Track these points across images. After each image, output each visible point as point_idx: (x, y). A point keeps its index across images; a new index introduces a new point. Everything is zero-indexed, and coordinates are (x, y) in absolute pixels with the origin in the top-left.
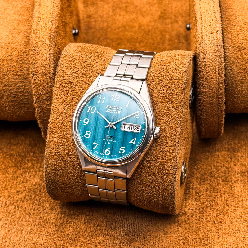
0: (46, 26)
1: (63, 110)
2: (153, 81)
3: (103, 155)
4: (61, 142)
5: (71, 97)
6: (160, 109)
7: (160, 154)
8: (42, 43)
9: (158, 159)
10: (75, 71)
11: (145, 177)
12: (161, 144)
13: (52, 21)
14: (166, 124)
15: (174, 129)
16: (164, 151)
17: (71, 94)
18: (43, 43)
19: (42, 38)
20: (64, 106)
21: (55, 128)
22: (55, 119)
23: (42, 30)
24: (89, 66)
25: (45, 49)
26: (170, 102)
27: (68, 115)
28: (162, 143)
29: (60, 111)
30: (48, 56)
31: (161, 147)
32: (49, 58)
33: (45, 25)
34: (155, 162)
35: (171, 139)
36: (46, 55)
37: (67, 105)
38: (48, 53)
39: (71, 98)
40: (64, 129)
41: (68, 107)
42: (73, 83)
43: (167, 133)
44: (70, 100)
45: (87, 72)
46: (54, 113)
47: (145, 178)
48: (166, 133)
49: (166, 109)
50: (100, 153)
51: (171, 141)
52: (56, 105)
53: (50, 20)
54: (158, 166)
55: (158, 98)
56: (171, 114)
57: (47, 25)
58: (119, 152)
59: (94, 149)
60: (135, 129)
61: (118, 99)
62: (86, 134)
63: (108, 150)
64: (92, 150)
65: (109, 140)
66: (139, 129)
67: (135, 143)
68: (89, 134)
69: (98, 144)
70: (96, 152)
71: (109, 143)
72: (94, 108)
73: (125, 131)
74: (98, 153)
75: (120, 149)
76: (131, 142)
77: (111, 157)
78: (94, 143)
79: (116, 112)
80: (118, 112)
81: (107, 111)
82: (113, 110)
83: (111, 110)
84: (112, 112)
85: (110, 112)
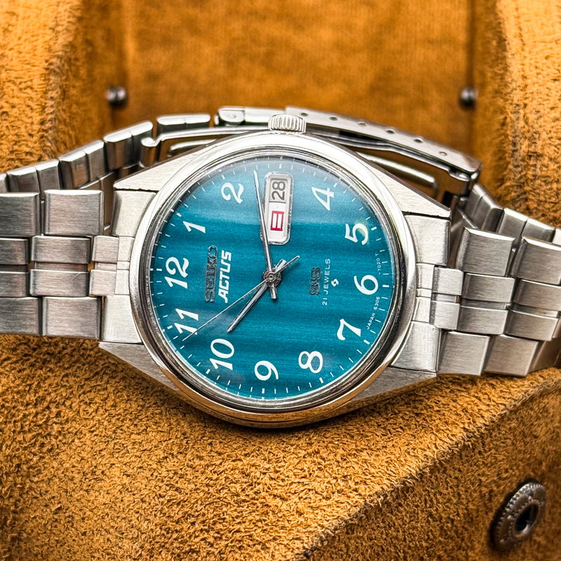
0: (35, 38)
3: (378, 298)
8: (20, 86)
13: (57, 25)
18: (23, 85)
19: (21, 72)
23: (21, 50)
25: (30, 103)
30: (36, 127)
32: (41, 133)
33: (33, 36)
36: (32, 123)
38: (37, 118)
50: (374, 311)
53: (52, 24)
57: (38, 35)
58: (364, 243)
59: (359, 335)
60: (282, 196)
61: (182, 264)
62: (309, 368)
63: (360, 285)
64: (365, 341)
65: (326, 284)
66: (280, 183)
67: (328, 189)
68: (311, 356)
69: (343, 322)
70: (369, 324)
71: (335, 283)
72: (218, 346)
73: (288, 228)
74: (372, 318)
75: (355, 239)
76: (327, 206)
77: (382, 272)
78: (340, 336)
79: (226, 267)
80: (226, 258)
81: (224, 297)
82: (221, 278)
83: (221, 286)
84: (226, 282)
85: (227, 288)
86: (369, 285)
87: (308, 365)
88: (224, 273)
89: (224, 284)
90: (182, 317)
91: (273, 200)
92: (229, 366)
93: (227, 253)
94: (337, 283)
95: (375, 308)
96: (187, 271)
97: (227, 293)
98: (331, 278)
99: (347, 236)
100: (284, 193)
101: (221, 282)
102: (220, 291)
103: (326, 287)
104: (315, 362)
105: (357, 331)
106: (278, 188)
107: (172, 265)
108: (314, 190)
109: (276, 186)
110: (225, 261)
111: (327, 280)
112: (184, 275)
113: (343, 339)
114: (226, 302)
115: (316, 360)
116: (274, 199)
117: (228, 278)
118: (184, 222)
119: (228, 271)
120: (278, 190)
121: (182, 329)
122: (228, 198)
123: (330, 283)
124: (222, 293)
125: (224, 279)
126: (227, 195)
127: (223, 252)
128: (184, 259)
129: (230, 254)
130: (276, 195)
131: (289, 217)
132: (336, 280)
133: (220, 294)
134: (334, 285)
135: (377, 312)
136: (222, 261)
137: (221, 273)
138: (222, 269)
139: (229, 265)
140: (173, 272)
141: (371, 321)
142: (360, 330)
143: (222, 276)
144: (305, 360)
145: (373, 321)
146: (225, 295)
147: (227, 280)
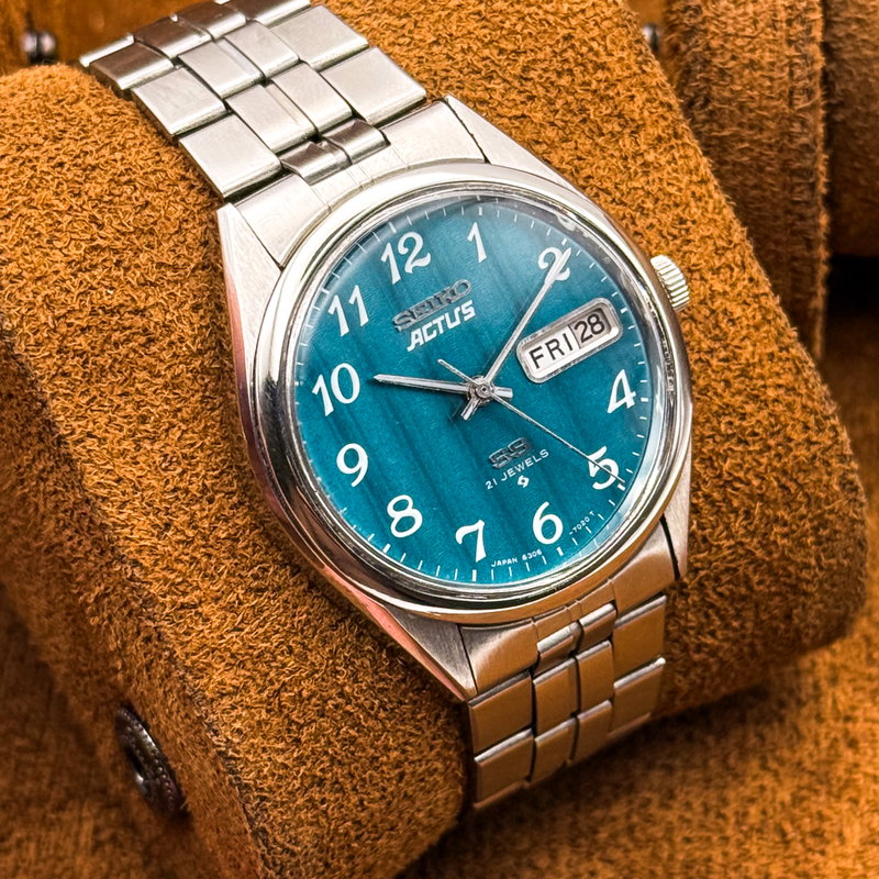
1: (166, 469)
2: (490, 78)
3: (539, 552)
4: (261, 630)
5: (160, 381)
6: (608, 185)
7: (739, 392)
9: (743, 417)
10: (84, 245)
11: (727, 538)
12: (717, 346)
14: (675, 237)
15: (721, 243)
16: (748, 365)
17: (149, 369)
20: (156, 446)
21: (182, 588)
22: (155, 540)
24: (129, 182)
26: (628, 130)
27: (204, 477)
28: (716, 339)
29: (154, 483)
31: (723, 354)
34: (740, 441)
35: (739, 294)
37: (167, 430)
39: (165, 386)
40: (234, 556)
41: (180, 438)
42: (121, 305)
43: (708, 276)
44: (167, 401)
45: (147, 212)
46: (127, 511)
47: (732, 542)
48: (702, 278)
49: (636, 173)
50: (520, 559)
51: (745, 303)
52: (109, 467)
54: (760, 452)
55: (566, 141)
56: (669, 184)
58: (597, 486)
59: (477, 559)
60: (585, 336)
61: (421, 255)
62: (393, 519)
63: (542, 516)
64: (475, 572)
65: (515, 470)
66: (601, 323)
67: (634, 394)
68: (410, 511)
69: (480, 525)
70: (499, 563)
71: (523, 481)
72: (344, 375)
73: (555, 372)
74: (509, 561)
75: (593, 471)
76: (613, 406)
77: (575, 535)
78: (460, 534)
79: (453, 320)
80: (465, 312)
81: (414, 342)
82: (434, 322)
83: (425, 328)
84: (435, 332)
85: (428, 339)
86: (548, 529)
87: (397, 516)
88: (444, 322)
89: (430, 332)
90: (352, 301)
91: (573, 328)
92: (329, 409)
93: (471, 309)
94: (525, 484)
95: (524, 557)
96: (415, 269)
98: (526, 472)
100: (591, 336)
101: (430, 325)
102: (418, 331)
103: (510, 472)
104: (406, 523)
106: (593, 325)
107: (410, 244)
108: (622, 375)
109: (593, 320)
110: (461, 313)
111: (520, 467)
112: (409, 269)
113: (460, 541)
114: (410, 349)
115: (409, 522)
116: (576, 328)
118: (475, 224)
120: (589, 327)
121: (336, 311)
122: (542, 265)
123: (518, 475)
124: (417, 337)
125: (435, 327)
126: (545, 260)
127: (470, 302)
128: (429, 255)
129: (473, 314)
130: (581, 327)
131: (569, 364)
132: (527, 480)
133: (413, 334)
134: (520, 483)
135: (521, 563)
137: (442, 318)
138: (447, 315)
139: (458, 322)
140: (403, 250)
141: (504, 562)
143: (438, 321)
144: (401, 506)
145: (507, 566)
146: (417, 341)
147: (438, 332)
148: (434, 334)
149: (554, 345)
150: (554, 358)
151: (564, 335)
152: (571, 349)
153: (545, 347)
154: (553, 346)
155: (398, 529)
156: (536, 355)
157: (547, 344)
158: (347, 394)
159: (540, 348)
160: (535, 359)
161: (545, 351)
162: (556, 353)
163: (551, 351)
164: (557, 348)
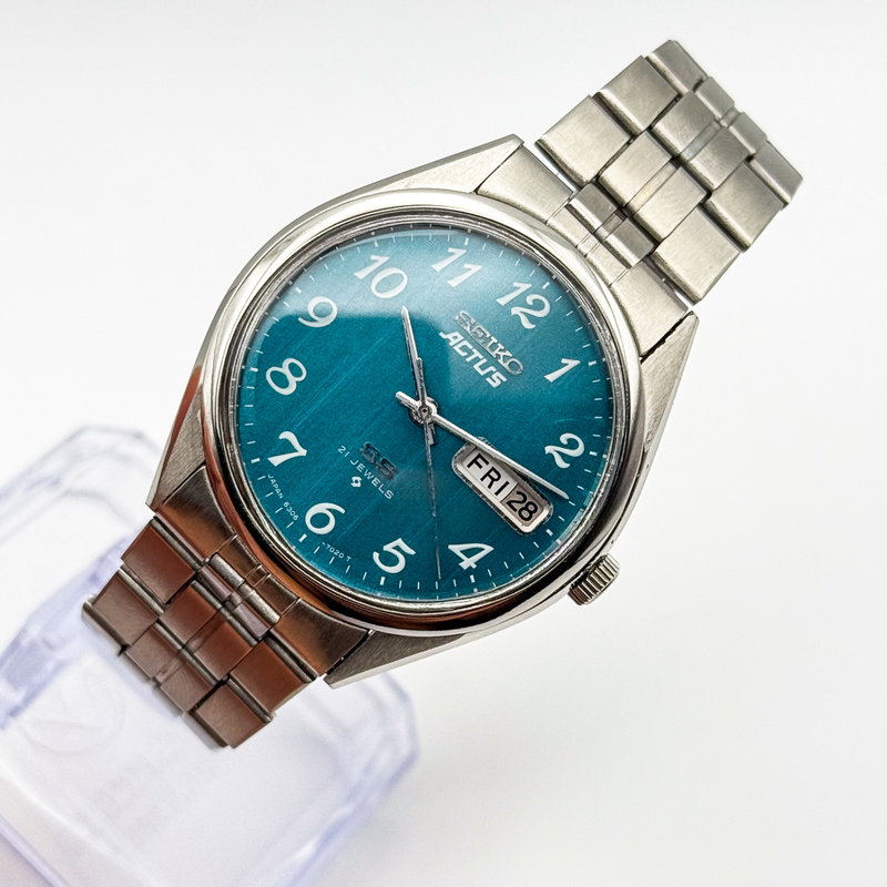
3: (296, 517)
50: (284, 500)
58: (376, 555)
59: (270, 459)
60: (513, 504)
61: (531, 319)
62: (281, 367)
63: (329, 510)
64: (258, 460)
65: (364, 471)
66: (531, 516)
67: (474, 566)
68: (293, 381)
69: (302, 452)
70: (273, 481)
71: (356, 482)
72: (396, 279)
73: (468, 480)
74: (278, 491)
75: (388, 548)
76: (456, 549)
77: (323, 548)
78: (288, 435)
79: (482, 367)
80: (494, 376)
81: (450, 336)
82: (474, 350)
83: (465, 343)
84: (465, 354)
85: (457, 348)
86: (320, 520)
87: (285, 370)
88: (477, 360)
89: (464, 348)
90: (466, 266)
91: (517, 489)
92: (361, 275)
93: (498, 383)
94: (354, 485)
95: (286, 504)
96: (517, 316)
97: (451, 344)
98: (366, 482)
99: (399, 542)
100: (515, 510)
101: (470, 347)
102: (461, 338)
103: (361, 467)
104: (281, 380)
105: (276, 460)
106: (526, 508)
108: (488, 549)
109: (531, 508)
110: (492, 373)
111: (368, 475)
112: (515, 311)
113: (282, 436)
114: (442, 335)
115: (283, 383)
116: (518, 493)
117: (468, 360)
118: (578, 362)
119: (476, 367)
120: (524, 505)
121: (452, 254)
122: (564, 438)
123: (361, 475)
124: (455, 337)
125: (470, 353)
126: (569, 440)
127: (504, 379)
128: (534, 326)
129: (494, 385)
130: (520, 498)
131: (481, 493)
132: (359, 485)
133: (457, 333)
134: (354, 479)
135: (280, 503)
136: (494, 370)
137: (481, 357)
138: (485, 360)
139: (482, 373)
140: (529, 300)
141: (276, 486)
142: (276, 465)
143: (477, 354)
144: (294, 370)
145: (273, 489)
146: (451, 339)
147: (466, 357)
148: (464, 354)
149: (495, 476)
150: (482, 479)
151: (507, 483)
152: (497, 494)
153: (489, 467)
154: (493, 474)
155: (273, 373)
156: (479, 460)
157: (493, 469)
158: (381, 287)
159: (487, 463)
160: (475, 461)
161: (486, 468)
162: (488, 480)
163: (488, 474)
164: (493, 480)
